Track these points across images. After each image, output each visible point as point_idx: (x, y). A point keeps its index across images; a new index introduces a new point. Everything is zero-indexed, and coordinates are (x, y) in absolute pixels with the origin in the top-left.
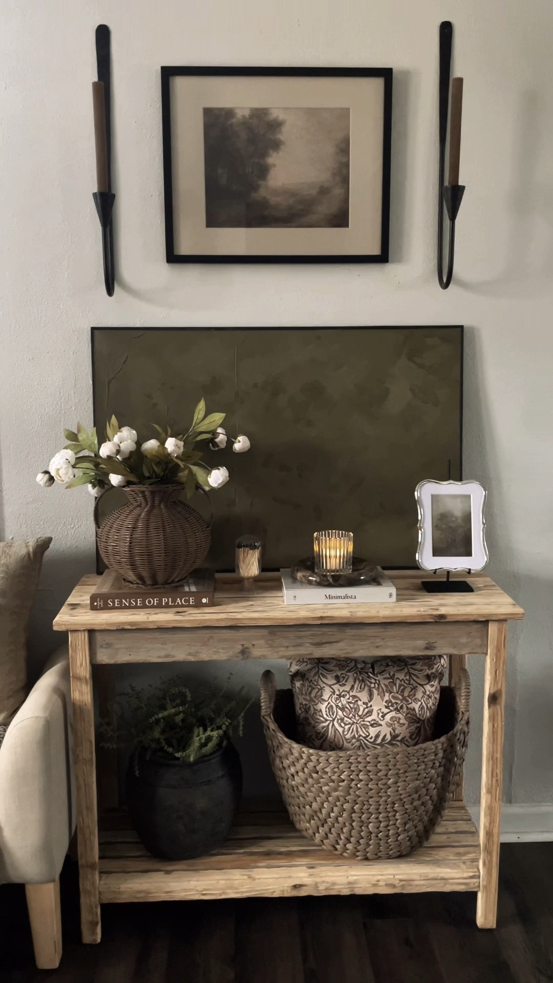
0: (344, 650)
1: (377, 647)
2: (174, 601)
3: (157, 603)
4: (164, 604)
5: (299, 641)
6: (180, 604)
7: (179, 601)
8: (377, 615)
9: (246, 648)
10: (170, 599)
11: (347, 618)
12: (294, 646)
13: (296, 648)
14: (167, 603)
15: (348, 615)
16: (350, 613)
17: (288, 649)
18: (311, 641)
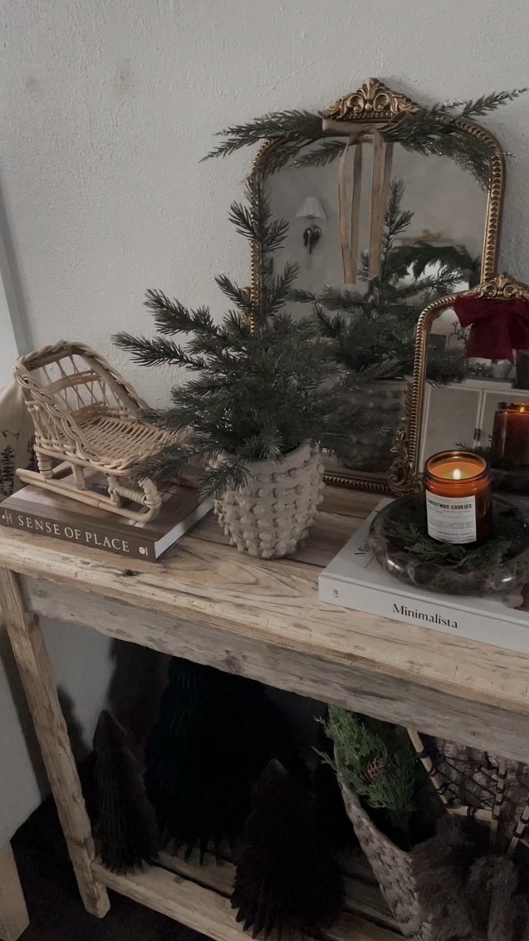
0: (403, 716)
1: (474, 734)
2: (101, 540)
3: (78, 536)
4: (88, 541)
5: (321, 675)
6: (110, 546)
7: (108, 542)
8: (467, 684)
9: (233, 658)
10: (95, 535)
11: (402, 672)
12: (312, 680)
13: (316, 685)
14: (92, 540)
15: (405, 667)
16: (408, 665)
17: (301, 681)
18: (342, 682)
